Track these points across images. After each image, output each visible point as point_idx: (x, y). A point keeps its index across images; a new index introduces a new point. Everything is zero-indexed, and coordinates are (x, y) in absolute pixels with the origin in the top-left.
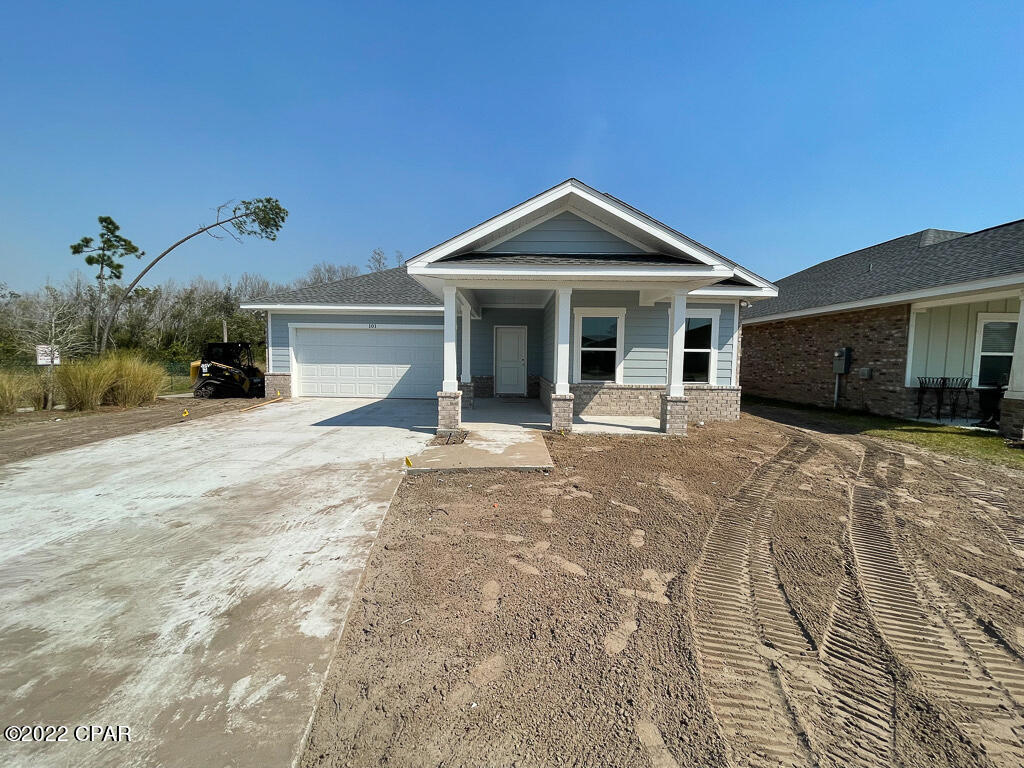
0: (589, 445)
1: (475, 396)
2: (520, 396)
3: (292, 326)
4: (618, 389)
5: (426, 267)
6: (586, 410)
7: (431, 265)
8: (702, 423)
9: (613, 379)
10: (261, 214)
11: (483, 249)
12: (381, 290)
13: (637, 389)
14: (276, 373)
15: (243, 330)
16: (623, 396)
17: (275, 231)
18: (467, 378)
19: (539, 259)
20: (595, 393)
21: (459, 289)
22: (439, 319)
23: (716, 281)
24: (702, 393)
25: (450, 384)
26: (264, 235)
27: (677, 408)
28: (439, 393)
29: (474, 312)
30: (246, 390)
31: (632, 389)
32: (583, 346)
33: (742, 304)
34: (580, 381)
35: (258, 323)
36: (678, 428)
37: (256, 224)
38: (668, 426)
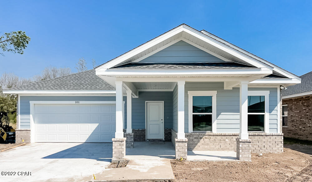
0: (196, 167)
1: (135, 140)
2: (160, 140)
3: (32, 103)
4: (213, 135)
5: (106, 71)
6: (196, 147)
7: (108, 70)
8: (261, 154)
9: (211, 130)
10: (15, 40)
11: (137, 61)
12: (83, 82)
13: (224, 136)
14: (22, 129)
15: (3, 105)
16: (216, 140)
17: (23, 49)
18: (129, 130)
19: (167, 66)
20: (201, 138)
21: (124, 82)
22: (113, 98)
23: (264, 76)
24: (261, 137)
25: (119, 134)
26: (17, 51)
27: (245, 146)
28: (113, 139)
29: (133, 94)
30: (5, 139)
31: (221, 135)
32: (193, 112)
33: (282, 88)
34: (192, 131)
35: (12, 100)
36: (246, 157)
37: (13, 45)
38: (240, 156)
